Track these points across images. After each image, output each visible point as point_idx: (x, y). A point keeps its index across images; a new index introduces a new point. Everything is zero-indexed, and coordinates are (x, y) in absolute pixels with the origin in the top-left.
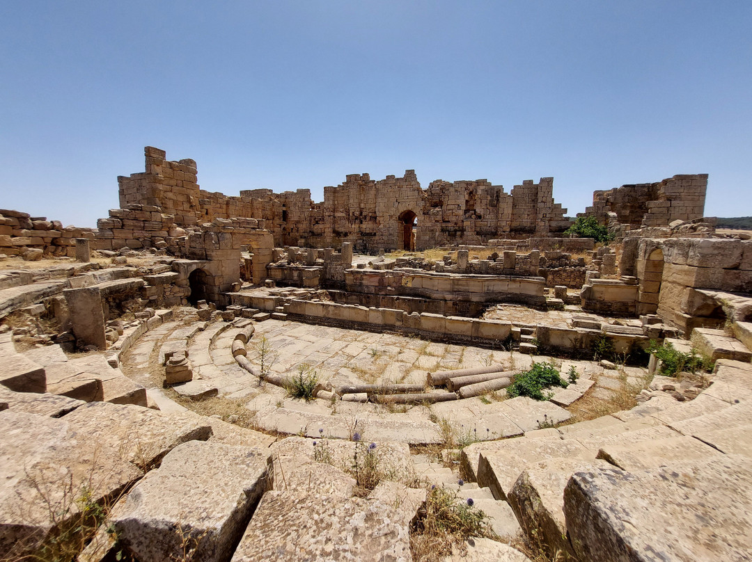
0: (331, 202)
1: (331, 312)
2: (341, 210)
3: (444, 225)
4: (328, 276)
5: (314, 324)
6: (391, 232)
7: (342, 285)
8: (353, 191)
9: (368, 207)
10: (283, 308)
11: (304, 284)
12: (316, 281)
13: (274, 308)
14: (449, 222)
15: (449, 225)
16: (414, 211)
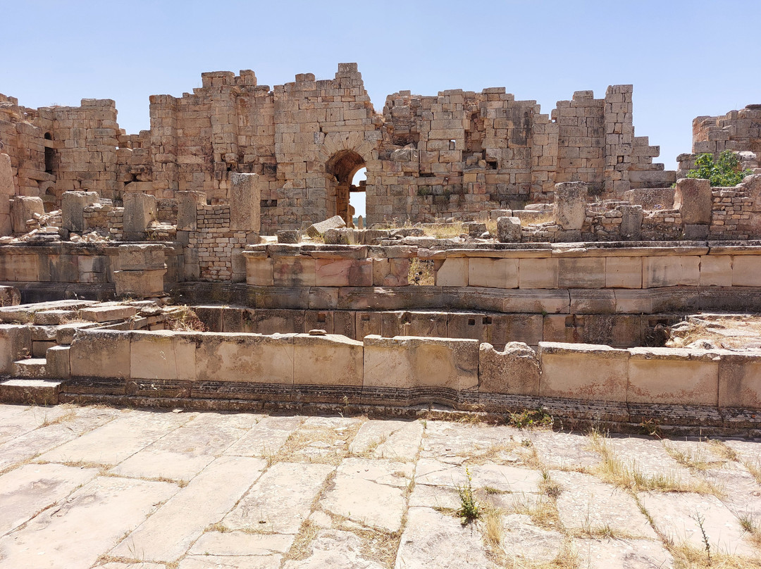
0: (168, 131)
1: (227, 363)
2: (193, 149)
3: (422, 181)
4: (190, 270)
5: (165, 408)
6: (311, 198)
7: (238, 291)
8: (221, 105)
9: (256, 144)
10: (43, 361)
11: (119, 289)
12: (156, 282)
13: (10, 363)
14: (431, 175)
15: (433, 181)
16: (361, 153)
